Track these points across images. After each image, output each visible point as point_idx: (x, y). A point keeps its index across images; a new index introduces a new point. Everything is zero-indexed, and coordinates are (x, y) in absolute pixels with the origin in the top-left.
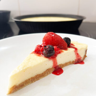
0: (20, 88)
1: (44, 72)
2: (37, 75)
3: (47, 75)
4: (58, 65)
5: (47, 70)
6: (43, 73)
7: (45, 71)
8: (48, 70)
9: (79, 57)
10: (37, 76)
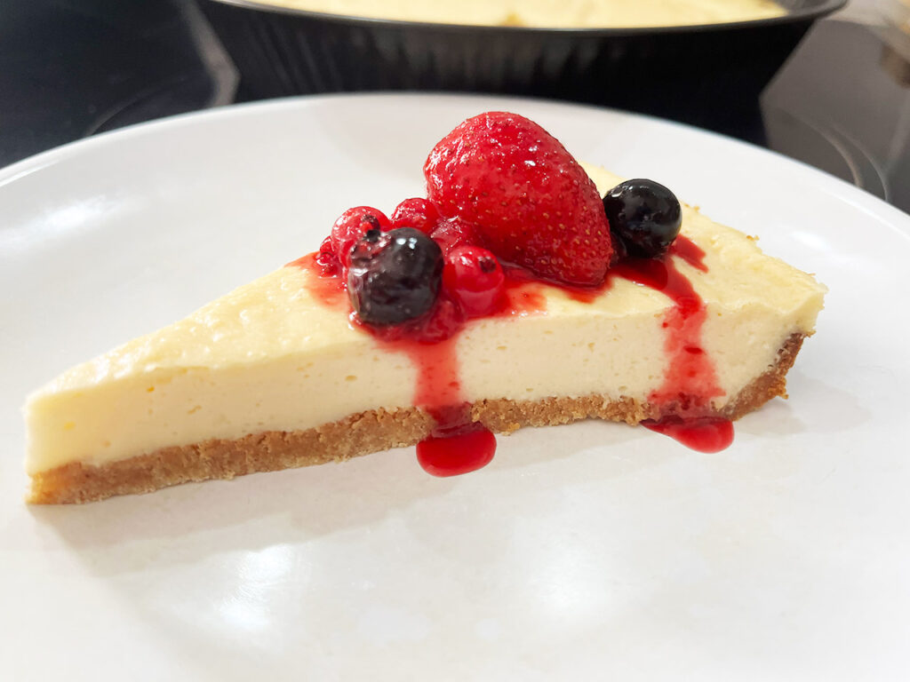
0: (120, 489)
1: (328, 427)
2: (264, 438)
3: (351, 454)
4: (466, 405)
5: (353, 420)
6: (313, 430)
7: (341, 424)
8: (361, 416)
9: (697, 384)
10: (260, 442)
